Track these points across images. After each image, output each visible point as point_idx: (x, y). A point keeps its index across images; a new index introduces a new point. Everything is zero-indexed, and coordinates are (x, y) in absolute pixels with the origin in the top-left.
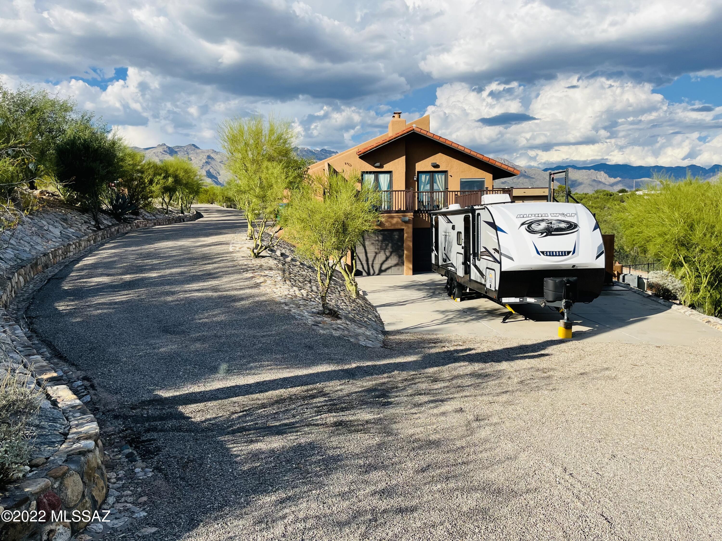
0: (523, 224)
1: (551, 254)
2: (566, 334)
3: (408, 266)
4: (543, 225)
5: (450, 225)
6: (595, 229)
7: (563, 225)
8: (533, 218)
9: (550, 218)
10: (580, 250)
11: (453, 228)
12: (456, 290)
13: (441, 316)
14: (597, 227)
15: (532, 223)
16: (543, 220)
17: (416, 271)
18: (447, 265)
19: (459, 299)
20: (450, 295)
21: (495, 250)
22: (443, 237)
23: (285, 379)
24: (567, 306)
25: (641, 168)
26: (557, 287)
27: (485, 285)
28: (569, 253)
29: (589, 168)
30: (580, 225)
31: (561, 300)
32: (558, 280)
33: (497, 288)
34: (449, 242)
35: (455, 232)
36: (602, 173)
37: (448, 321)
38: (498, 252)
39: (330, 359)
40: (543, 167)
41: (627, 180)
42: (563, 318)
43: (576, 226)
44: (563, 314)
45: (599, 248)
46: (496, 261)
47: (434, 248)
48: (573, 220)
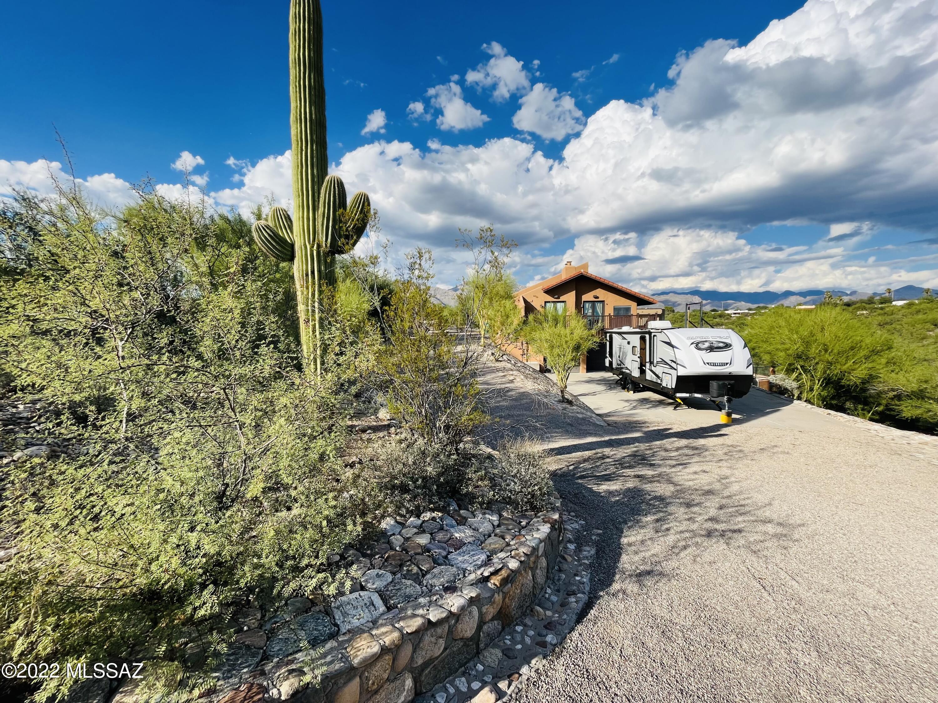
0: (692, 344)
1: (715, 365)
2: (729, 420)
3: (583, 367)
4: (707, 345)
5: (626, 341)
6: (744, 347)
7: (721, 345)
8: (699, 340)
9: (711, 339)
10: (735, 362)
11: (629, 343)
12: (630, 386)
13: (627, 404)
14: (745, 346)
15: (698, 343)
16: (706, 341)
17: (589, 370)
18: (622, 368)
19: (632, 392)
20: (624, 388)
21: (672, 361)
22: (618, 349)
23: (575, 446)
24: (729, 401)
25: (726, 293)
26: (720, 387)
27: (661, 384)
28: (727, 364)
29: (687, 294)
30: (733, 344)
31: (723, 396)
32: (721, 383)
33: (674, 387)
34: (624, 353)
35: (630, 347)
36: (697, 297)
37: (634, 408)
38: (675, 362)
39: (588, 433)
40: (652, 293)
41: (716, 303)
42: (724, 409)
43: (731, 345)
44: (725, 406)
45: (749, 360)
46: (672, 368)
47: (608, 355)
48: (728, 341)
